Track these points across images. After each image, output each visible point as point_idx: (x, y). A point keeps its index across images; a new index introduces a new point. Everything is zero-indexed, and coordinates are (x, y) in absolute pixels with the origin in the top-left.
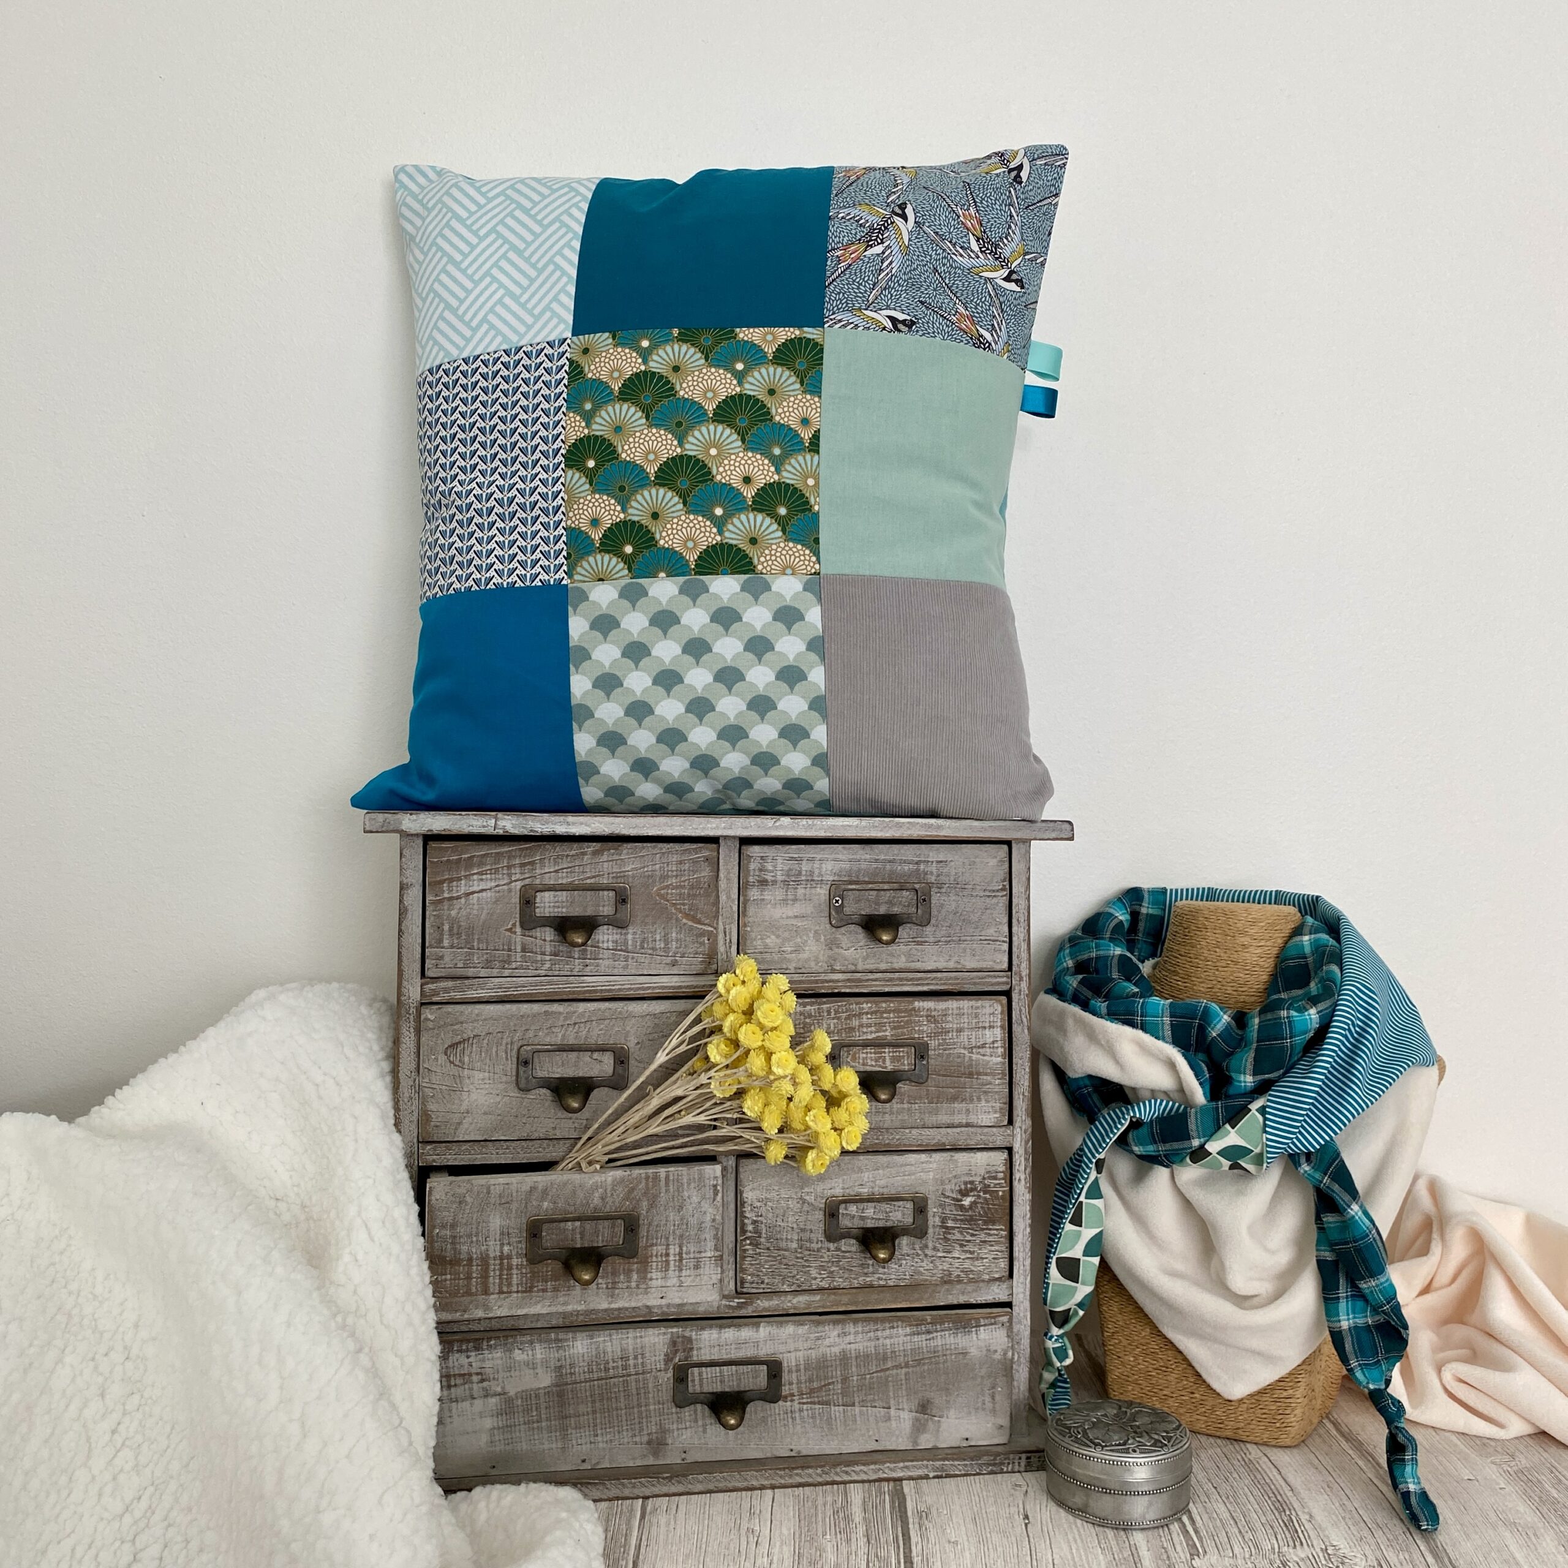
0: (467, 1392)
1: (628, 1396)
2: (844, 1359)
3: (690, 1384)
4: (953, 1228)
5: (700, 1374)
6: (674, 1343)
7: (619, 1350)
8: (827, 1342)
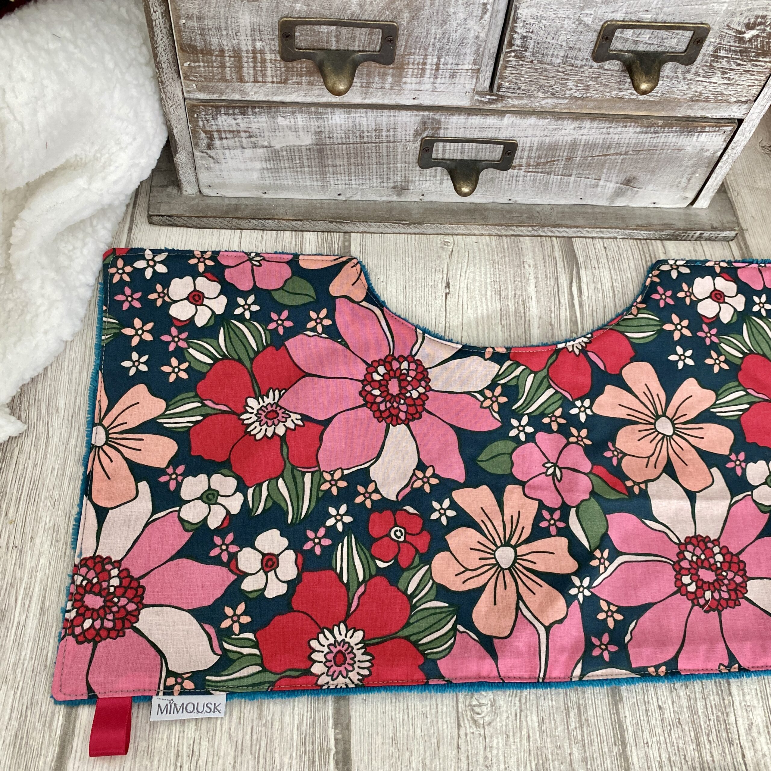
0: (238, 144)
1: (379, 155)
2: (574, 146)
3: (434, 152)
4: (723, 57)
5: (444, 146)
6: (424, 123)
7: (374, 124)
8: (563, 132)
